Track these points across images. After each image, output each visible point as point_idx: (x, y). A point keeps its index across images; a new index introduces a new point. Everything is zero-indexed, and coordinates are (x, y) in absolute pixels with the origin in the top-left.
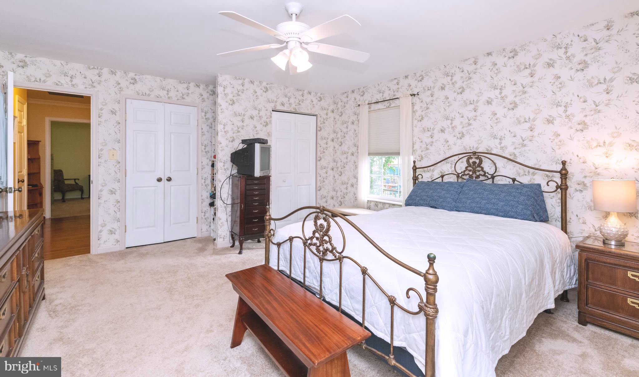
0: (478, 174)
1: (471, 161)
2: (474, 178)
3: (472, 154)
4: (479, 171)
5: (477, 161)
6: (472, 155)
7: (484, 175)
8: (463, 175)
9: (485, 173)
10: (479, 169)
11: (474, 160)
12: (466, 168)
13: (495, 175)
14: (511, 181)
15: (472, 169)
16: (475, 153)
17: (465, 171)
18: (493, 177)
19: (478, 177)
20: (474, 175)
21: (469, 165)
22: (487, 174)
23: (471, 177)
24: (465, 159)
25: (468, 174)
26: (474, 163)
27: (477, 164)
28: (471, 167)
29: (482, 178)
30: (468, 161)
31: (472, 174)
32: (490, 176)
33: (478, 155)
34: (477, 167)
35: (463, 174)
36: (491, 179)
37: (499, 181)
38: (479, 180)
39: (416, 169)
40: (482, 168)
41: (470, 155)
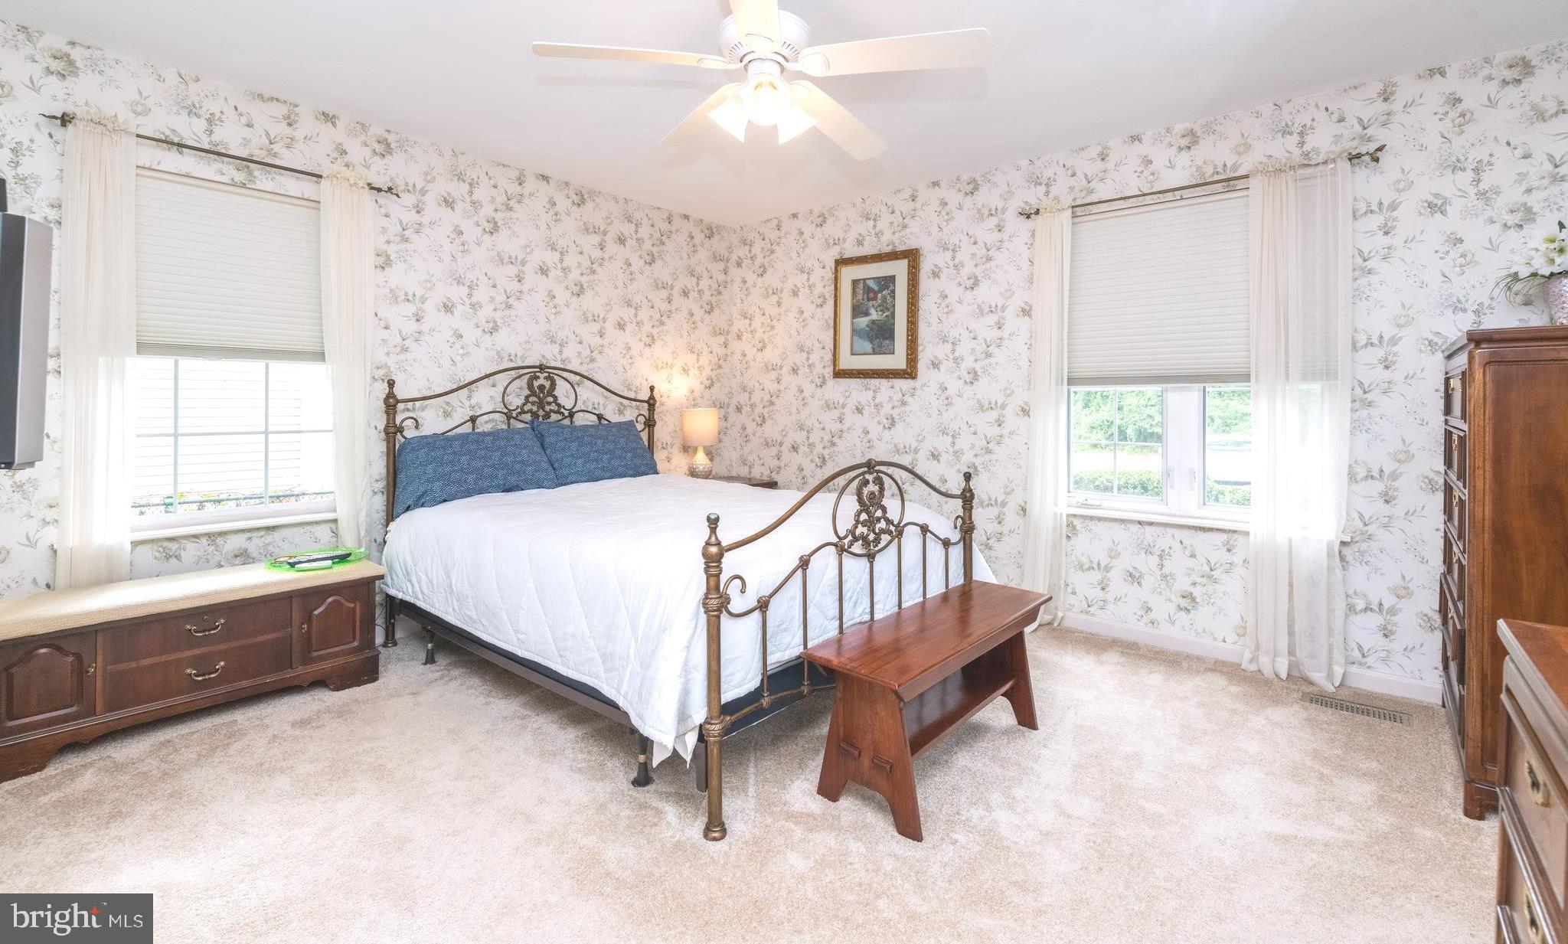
0: (547, 408)
1: (536, 384)
2: (541, 419)
3: (538, 370)
4: (549, 404)
5: (547, 384)
6: (538, 372)
7: (558, 412)
8: (520, 413)
9: (559, 405)
10: (551, 399)
11: (541, 381)
12: (527, 397)
13: (574, 410)
14: (595, 418)
15: (537, 400)
16: (542, 368)
17: (524, 405)
18: (571, 415)
19: (547, 415)
20: (541, 413)
21: (533, 393)
22: (562, 410)
23: (535, 415)
24: (526, 378)
25: (530, 411)
26: (542, 387)
27: (547, 389)
28: (536, 396)
29: (554, 417)
30: (530, 386)
31: (537, 411)
32: (566, 413)
33: (549, 373)
34: (548, 396)
35: (519, 410)
36: (569, 418)
37: (581, 419)
38: (549, 420)
39: (397, 404)
40: (555, 398)
41: (535, 372)
